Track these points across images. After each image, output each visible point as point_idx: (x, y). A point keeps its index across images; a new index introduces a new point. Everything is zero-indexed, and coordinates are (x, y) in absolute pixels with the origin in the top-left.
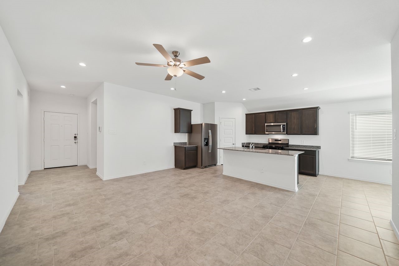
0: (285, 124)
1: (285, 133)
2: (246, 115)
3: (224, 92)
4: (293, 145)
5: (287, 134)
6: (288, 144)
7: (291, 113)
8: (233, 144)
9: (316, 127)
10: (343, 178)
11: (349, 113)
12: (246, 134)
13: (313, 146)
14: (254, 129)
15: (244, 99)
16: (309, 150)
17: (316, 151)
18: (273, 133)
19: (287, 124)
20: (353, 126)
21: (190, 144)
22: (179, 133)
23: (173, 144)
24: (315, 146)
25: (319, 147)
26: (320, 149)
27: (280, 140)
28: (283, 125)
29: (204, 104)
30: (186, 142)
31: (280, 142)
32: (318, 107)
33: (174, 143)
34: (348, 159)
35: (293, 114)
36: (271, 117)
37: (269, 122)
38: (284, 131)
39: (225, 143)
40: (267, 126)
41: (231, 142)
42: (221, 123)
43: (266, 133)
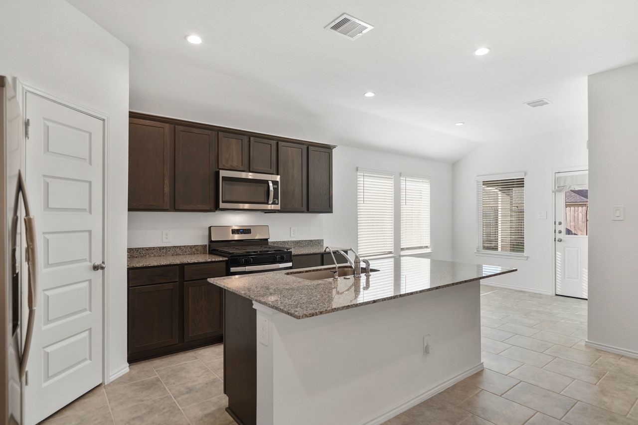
1: (278, 207)
6: (267, 239)
11: (357, 169)
13: (311, 241)
14: (166, 189)
20: (360, 197)
27: (248, 231)
28: (274, 183)
35: (292, 153)
36: (232, 149)
37: (228, 166)
38: (277, 202)
39: (52, 265)
40: (225, 179)
41: (85, 260)
42: (27, 124)
43: (222, 205)
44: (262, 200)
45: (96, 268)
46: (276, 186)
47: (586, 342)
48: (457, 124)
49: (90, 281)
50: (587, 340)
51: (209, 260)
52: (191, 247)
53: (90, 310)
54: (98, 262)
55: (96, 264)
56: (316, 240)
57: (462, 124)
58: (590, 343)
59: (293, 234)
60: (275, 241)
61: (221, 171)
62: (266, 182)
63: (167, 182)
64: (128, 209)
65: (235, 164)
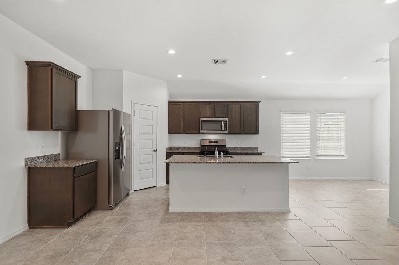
0: (226, 119)
1: (227, 132)
2: (170, 102)
6: (226, 146)
9: (257, 124)
11: (281, 111)
13: (250, 147)
14: (182, 126)
17: (262, 153)
19: (228, 120)
20: (283, 125)
21: (68, 156)
22: (48, 130)
28: (224, 121)
29: (93, 70)
30: (59, 154)
32: (260, 102)
33: (26, 159)
35: (235, 107)
36: (207, 110)
37: (205, 116)
38: (226, 130)
39: (141, 149)
40: (203, 121)
41: (151, 148)
42: (134, 112)
43: (202, 131)
44: (219, 129)
45: (154, 151)
46: (225, 123)
47: (388, 218)
48: (343, 78)
49: (153, 154)
50: (389, 218)
51: (193, 152)
52: (194, 147)
53: (153, 163)
54: (155, 149)
55: (155, 150)
56: (253, 147)
57: (346, 78)
58: (390, 219)
59: (241, 144)
60: (231, 147)
61: (201, 118)
62: (221, 121)
63: (182, 123)
64: (168, 133)
65: (208, 115)
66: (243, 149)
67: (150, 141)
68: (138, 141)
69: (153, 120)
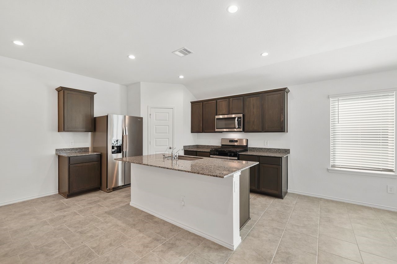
0: (241, 115)
1: (241, 130)
2: (193, 103)
3: (132, 57)
4: (253, 148)
5: (244, 131)
6: (247, 146)
7: (249, 99)
8: (170, 148)
9: (282, 119)
10: (321, 199)
11: (329, 97)
12: (192, 132)
13: (279, 149)
14: (201, 125)
15: (181, 77)
16: (272, 157)
17: (281, 158)
18: (225, 130)
19: (244, 116)
20: (334, 118)
21: (94, 149)
23: (54, 152)
24: (283, 149)
25: (287, 151)
26: (289, 153)
27: (236, 141)
28: (239, 118)
29: (127, 86)
30: (88, 148)
31: (236, 144)
32: (286, 88)
33: (57, 150)
34: (328, 170)
35: (253, 100)
36: (223, 106)
37: (221, 114)
38: (240, 127)
39: (157, 146)
40: (217, 119)
41: (167, 146)
42: (150, 115)
43: (216, 130)
44: (232, 127)
46: (239, 120)
49: (168, 151)
59: (266, 144)
61: (216, 116)
62: (234, 118)
63: (201, 122)
65: (224, 112)
66: (269, 150)
67: (166, 139)
68: (155, 139)
69: (169, 121)
